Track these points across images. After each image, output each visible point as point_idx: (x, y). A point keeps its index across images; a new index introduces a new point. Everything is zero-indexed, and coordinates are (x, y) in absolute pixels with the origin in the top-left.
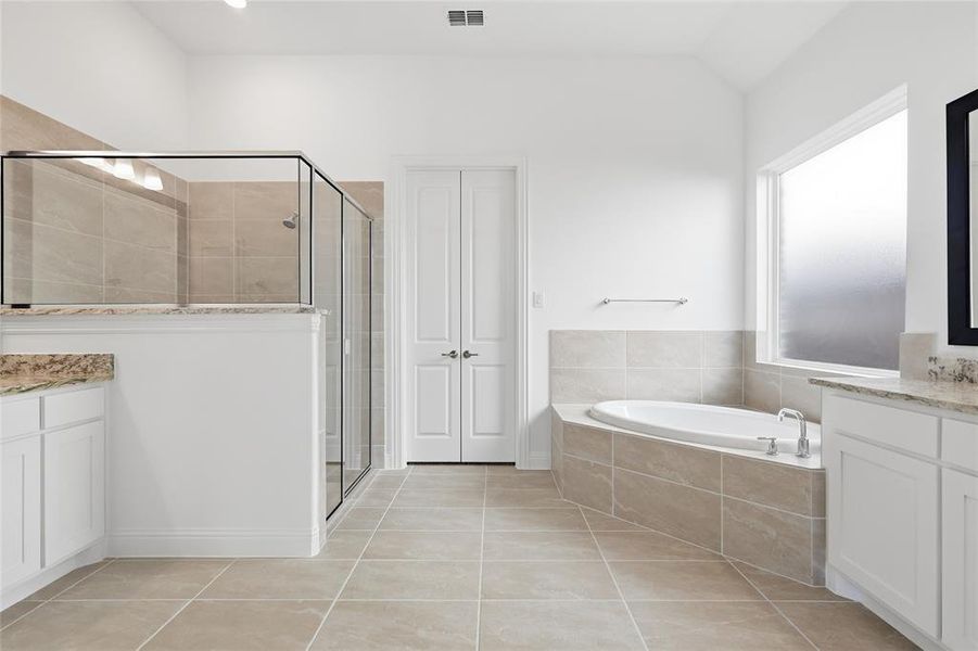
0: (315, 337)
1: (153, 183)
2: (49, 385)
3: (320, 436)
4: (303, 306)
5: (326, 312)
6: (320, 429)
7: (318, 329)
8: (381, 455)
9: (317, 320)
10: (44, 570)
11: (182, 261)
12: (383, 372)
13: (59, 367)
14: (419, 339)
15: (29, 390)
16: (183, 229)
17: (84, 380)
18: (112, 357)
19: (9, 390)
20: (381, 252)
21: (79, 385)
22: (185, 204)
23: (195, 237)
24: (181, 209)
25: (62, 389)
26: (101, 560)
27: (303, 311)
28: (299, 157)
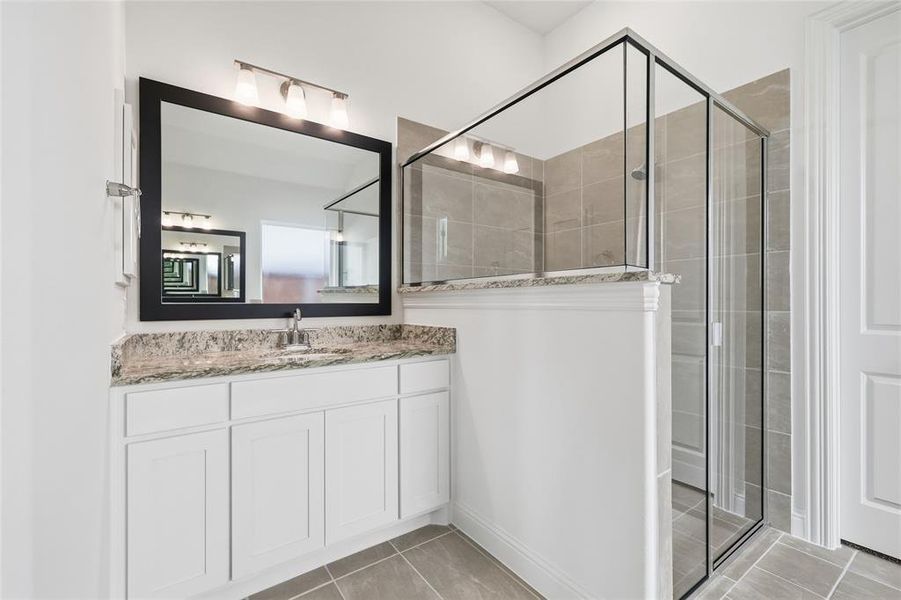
0: (650, 320)
1: (511, 167)
2: (403, 354)
3: (660, 482)
4: (630, 269)
5: (670, 278)
6: (659, 469)
7: (656, 306)
8: (784, 508)
9: (654, 293)
10: (401, 521)
11: (539, 238)
12: (787, 378)
13: (426, 337)
14: (870, 324)
15: (387, 358)
16: (539, 207)
17: (430, 352)
18: (454, 331)
19: (373, 357)
20: (784, 182)
21: (426, 357)
22: (541, 183)
23: (551, 214)
24: (537, 187)
25: (412, 359)
26: (446, 524)
27: (628, 277)
28: (625, 39)
